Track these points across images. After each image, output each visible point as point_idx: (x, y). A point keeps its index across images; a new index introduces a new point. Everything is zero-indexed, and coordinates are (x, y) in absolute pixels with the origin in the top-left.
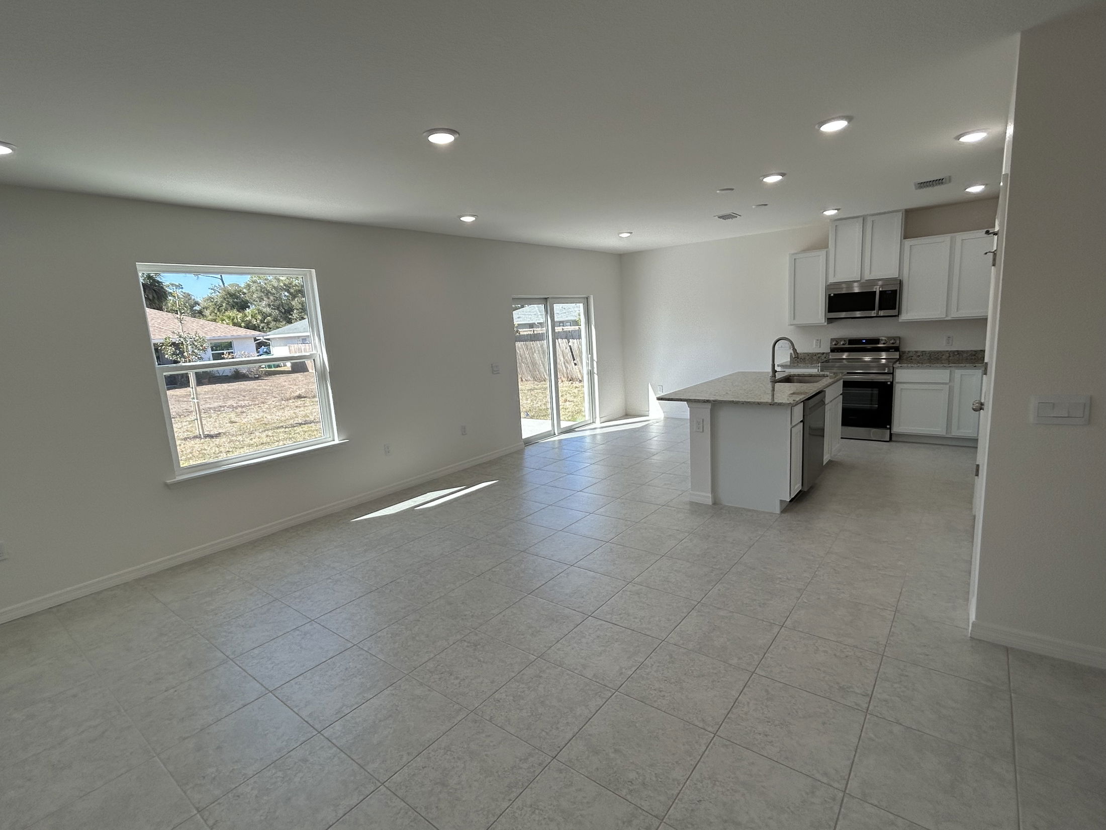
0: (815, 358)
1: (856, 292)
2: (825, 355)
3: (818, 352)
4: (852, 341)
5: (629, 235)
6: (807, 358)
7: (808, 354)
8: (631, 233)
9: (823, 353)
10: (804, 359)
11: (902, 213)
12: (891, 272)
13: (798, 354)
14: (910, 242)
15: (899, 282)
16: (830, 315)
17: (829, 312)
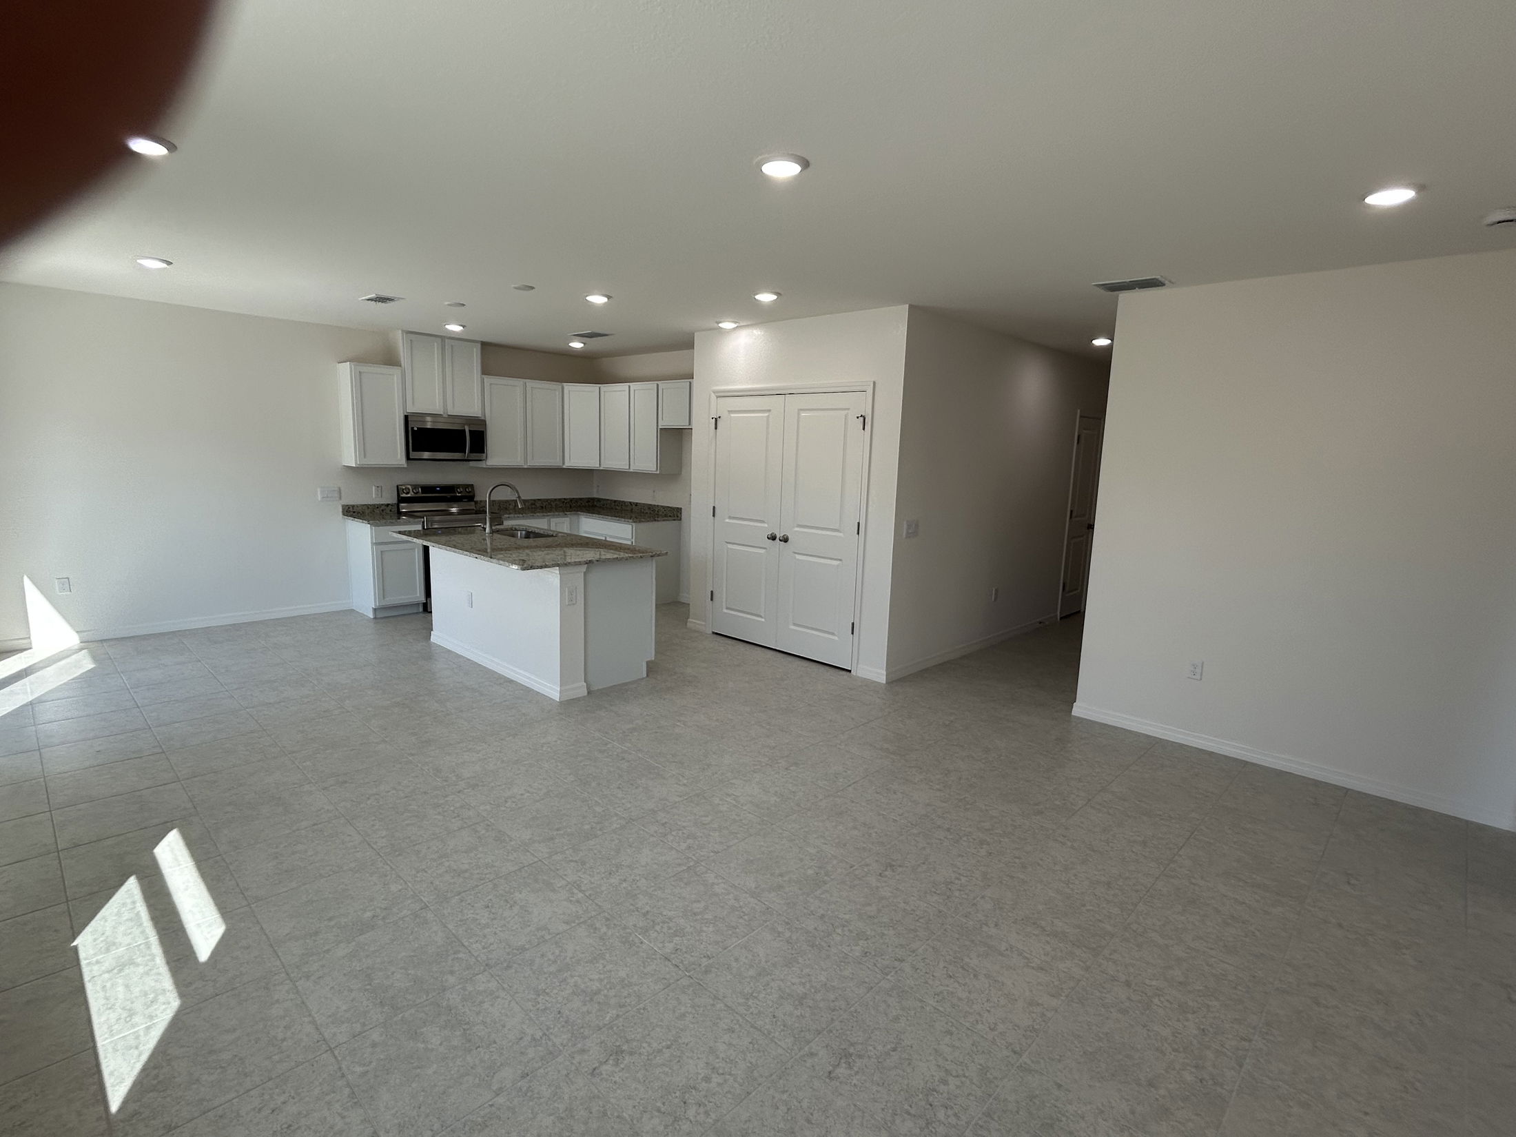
0: (377, 511)
2: (390, 506)
3: (381, 503)
4: (426, 489)
5: (165, 265)
6: (367, 511)
7: (368, 506)
8: (169, 263)
9: (388, 505)
11: (479, 345)
12: (473, 410)
13: (353, 506)
14: (488, 380)
15: (483, 422)
16: (413, 455)
17: (413, 451)
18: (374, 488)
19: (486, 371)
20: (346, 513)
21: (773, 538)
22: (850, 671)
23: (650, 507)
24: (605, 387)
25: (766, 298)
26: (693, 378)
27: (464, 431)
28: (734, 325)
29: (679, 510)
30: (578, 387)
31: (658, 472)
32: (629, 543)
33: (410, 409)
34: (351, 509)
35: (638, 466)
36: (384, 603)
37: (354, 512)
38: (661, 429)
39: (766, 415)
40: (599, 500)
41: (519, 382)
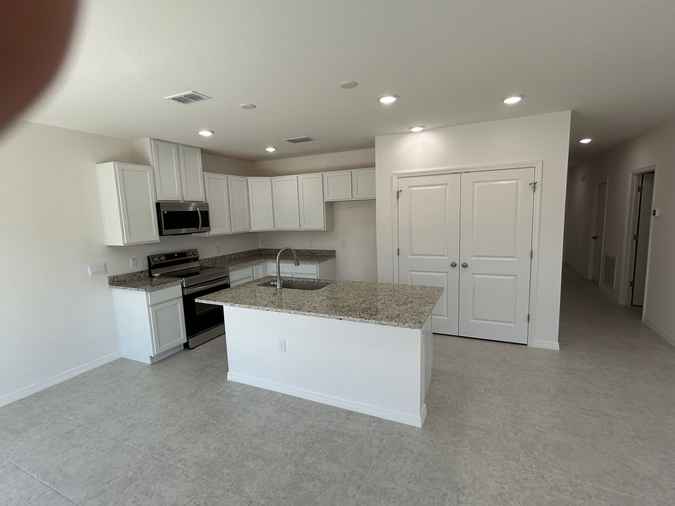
0: (135, 278)
1: (191, 210)
2: (144, 273)
3: (137, 271)
4: (168, 256)
6: (128, 279)
7: (128, 275)
9: (142, 272)
10: (125, 281)
11: (200, 150)
12: (200, 197)
13: (117, 277)
14: (207, 175)
15: (207, 205)
16: (165, 232)
17: (165, 229)
18: (130, 259)
19: (206, 169)
20: (112, 283)
21: (454, 265)
22: (526, 345)
23: (309, 251)
24: (275, 179)
25: (512, 100)
26: (375, 167)
27: (197, 211)
28: (421, 129)
29: (334, 252)
30: (255, 179)
31: (325, 230)
32: (315, 277)
33: (160, 198)
34: (116, 280)
35: (307, 226)
36: (161, 351)
37: (118, 281)
38: (325, 202)
39: (444, 187)
40: (265, 250)
41: (224, 176)
